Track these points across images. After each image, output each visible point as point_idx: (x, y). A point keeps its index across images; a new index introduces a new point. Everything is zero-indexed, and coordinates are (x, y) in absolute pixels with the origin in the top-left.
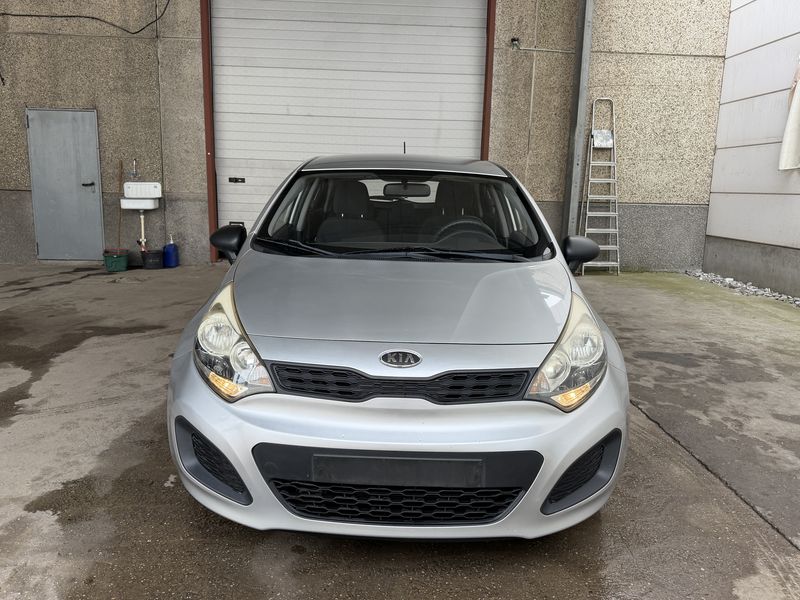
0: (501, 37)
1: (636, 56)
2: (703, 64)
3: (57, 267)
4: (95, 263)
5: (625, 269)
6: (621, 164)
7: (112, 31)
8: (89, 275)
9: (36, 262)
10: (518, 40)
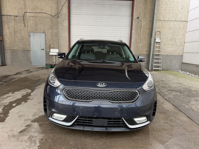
0: (135, 17)
1: (166, 21)
2: (182, 23)
3: (36, 67)
4: (44, 66)
5: (163, 70)
6: (162, 46)
7: (49, 16)
8: (42, 69)
9: (31, 66)
10: (139, 17)
